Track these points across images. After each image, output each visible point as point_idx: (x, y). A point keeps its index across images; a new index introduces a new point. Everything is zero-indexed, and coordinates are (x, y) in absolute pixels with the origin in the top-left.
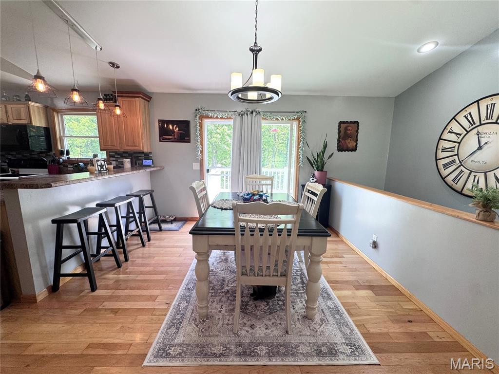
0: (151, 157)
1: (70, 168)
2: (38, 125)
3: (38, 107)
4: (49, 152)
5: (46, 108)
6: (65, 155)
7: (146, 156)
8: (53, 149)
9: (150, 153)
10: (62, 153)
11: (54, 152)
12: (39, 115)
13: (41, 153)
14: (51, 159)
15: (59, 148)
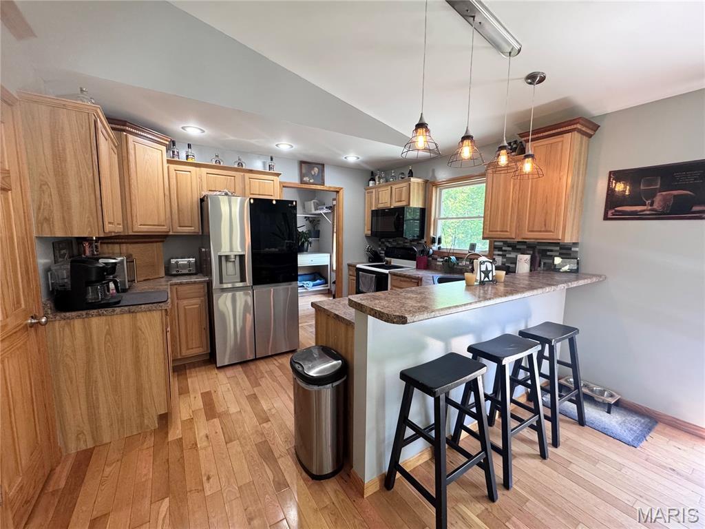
0: (577, 252)
1: (439, 261)
2: (415, 206)
3: (418, 183)
4: (420, 240)
5: (426, 182)
6: (436, 244)
7: (564, 251)
8: (425, 236)
9: (575, 244)
10: (433, 241)
11: (425, 239)
12: (418, 193)
13: (413, 240)
14: (421, 248)
15: (432, 235)
